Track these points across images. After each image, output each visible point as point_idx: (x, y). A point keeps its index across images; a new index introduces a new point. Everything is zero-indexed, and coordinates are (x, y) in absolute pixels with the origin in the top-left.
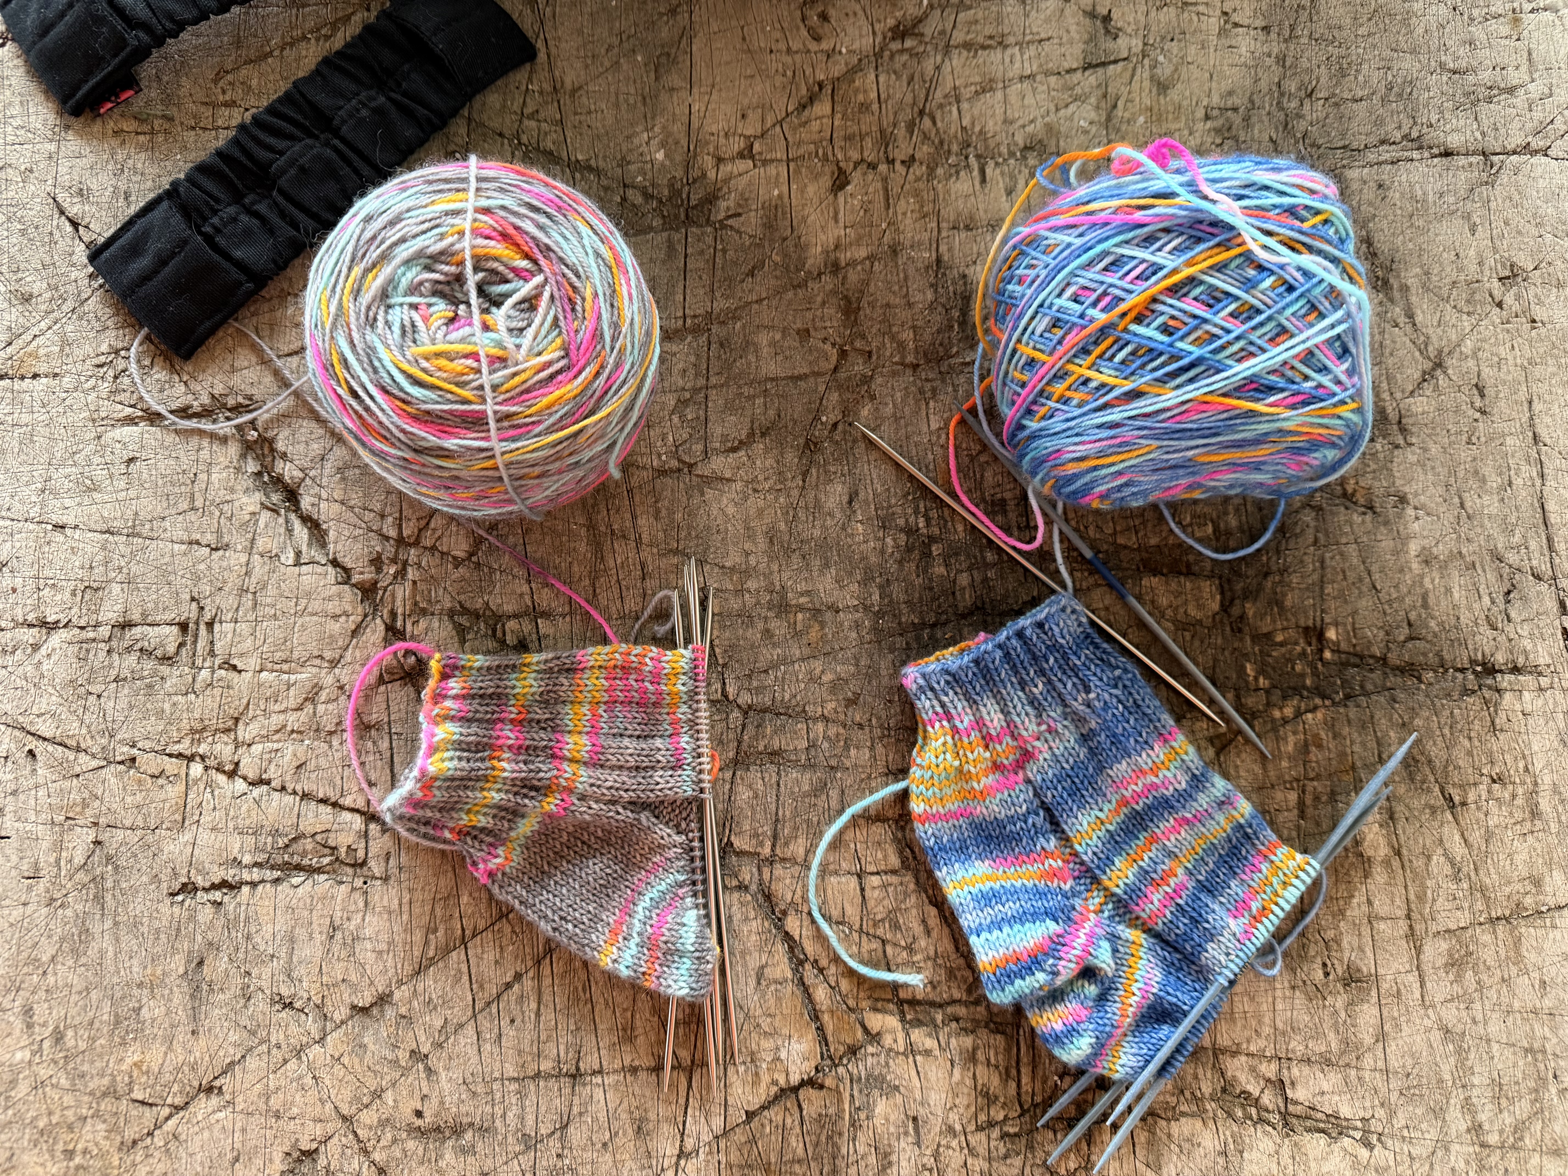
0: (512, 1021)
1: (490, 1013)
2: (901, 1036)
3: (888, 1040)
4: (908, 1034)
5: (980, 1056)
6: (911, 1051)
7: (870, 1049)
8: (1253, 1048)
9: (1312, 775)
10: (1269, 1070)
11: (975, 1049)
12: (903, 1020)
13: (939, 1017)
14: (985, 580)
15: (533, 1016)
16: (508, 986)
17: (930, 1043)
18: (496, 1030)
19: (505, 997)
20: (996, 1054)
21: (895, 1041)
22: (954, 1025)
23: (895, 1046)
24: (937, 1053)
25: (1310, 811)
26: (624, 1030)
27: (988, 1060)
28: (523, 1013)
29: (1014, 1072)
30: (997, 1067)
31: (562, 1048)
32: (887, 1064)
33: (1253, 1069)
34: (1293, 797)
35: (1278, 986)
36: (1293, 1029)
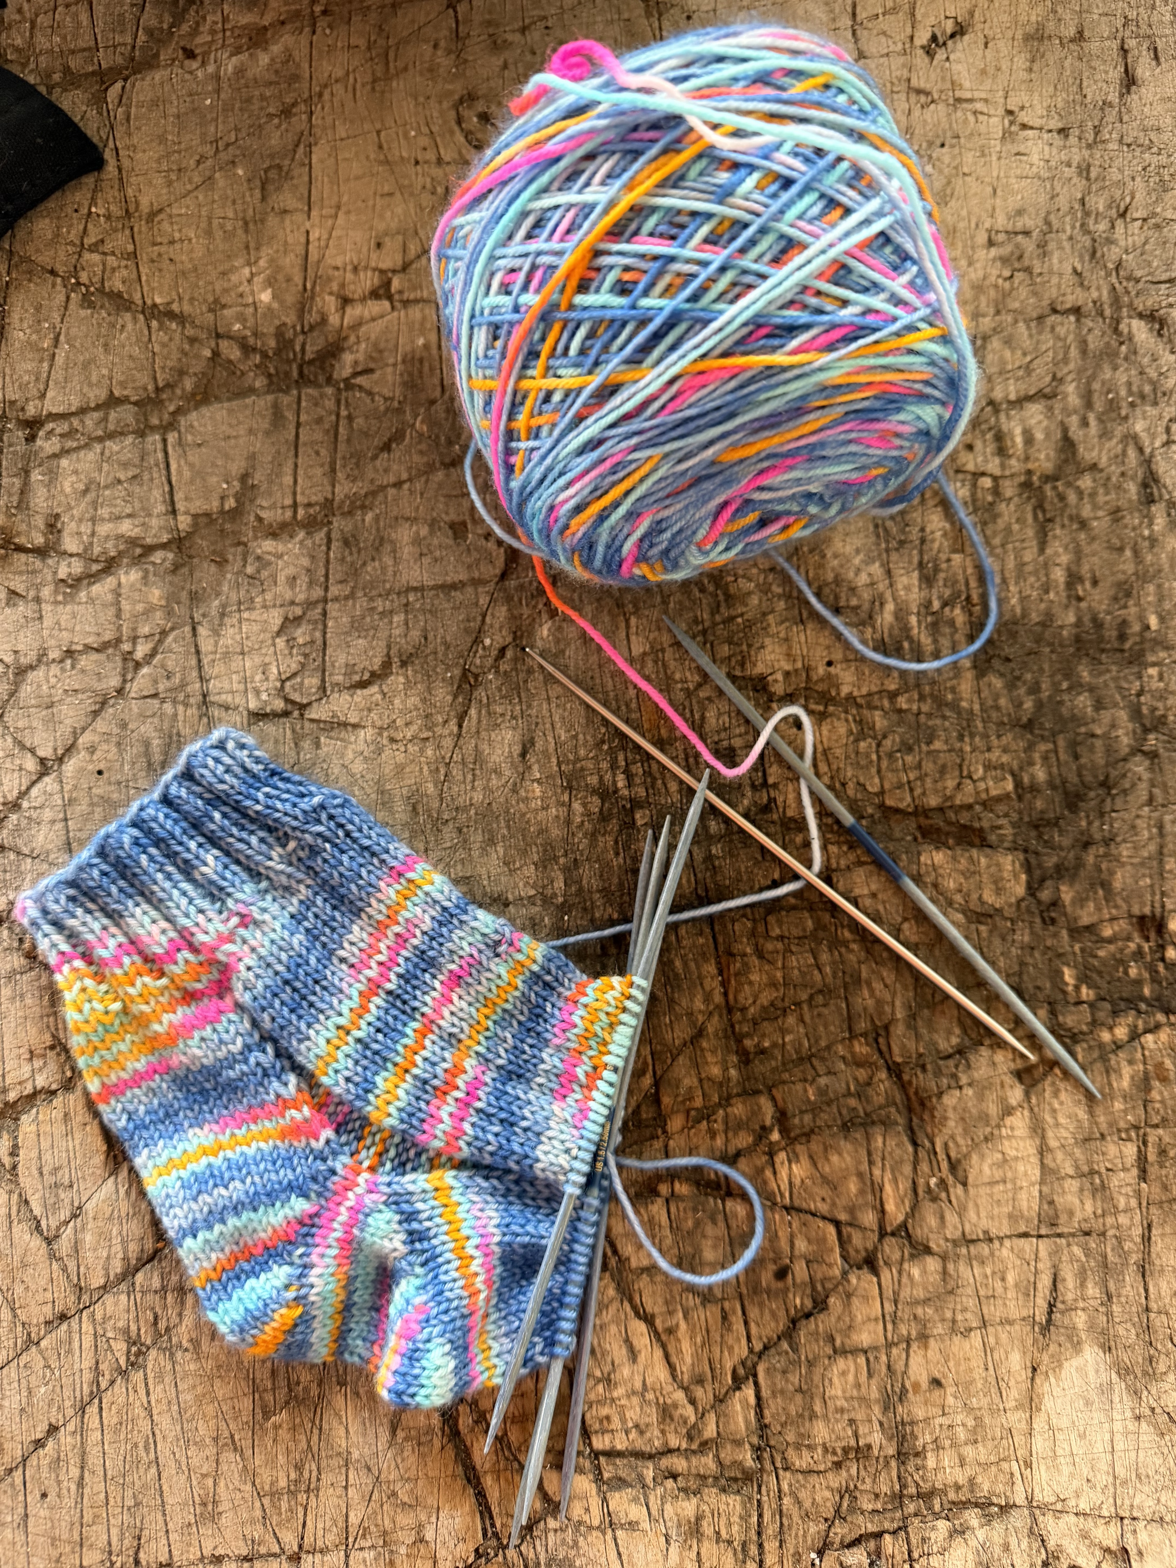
0: (44, 1495)
1: (12, 1485)
2: (595, 1503)
3: (577, 1511)
4: (605, 1500)
5: (707, 1529)
6: (610, 1523)
7: (552, 1523)
8: (1084, 1506)
9: (1156, 1120)
10: (1108, 1536)
11: (699, 1518)
12: (599, 1478)
13: (649, 1473)
14: (709, 858)
15: (73, 1487)
16: (39, 1444)
17: (637, 1512)
18: (21, 1510)
19: (33, 1461)
20: (730, 1524)
21: (587, 1510)
22: (670, 1483)
23: (586, 1518)
24: (645, 1525)
25: (1153, 1171)
26: (204, 1504)
27: (718, 1533)
28: (59, 1482)
29: (753, 1550)
30: (730, 1542)
31: (114, 1532)
32: (576, 1543)
33: (1085, 1535)
34: (1130, 1150)
35: (1116, 1416)
36: (1138, 1476)
